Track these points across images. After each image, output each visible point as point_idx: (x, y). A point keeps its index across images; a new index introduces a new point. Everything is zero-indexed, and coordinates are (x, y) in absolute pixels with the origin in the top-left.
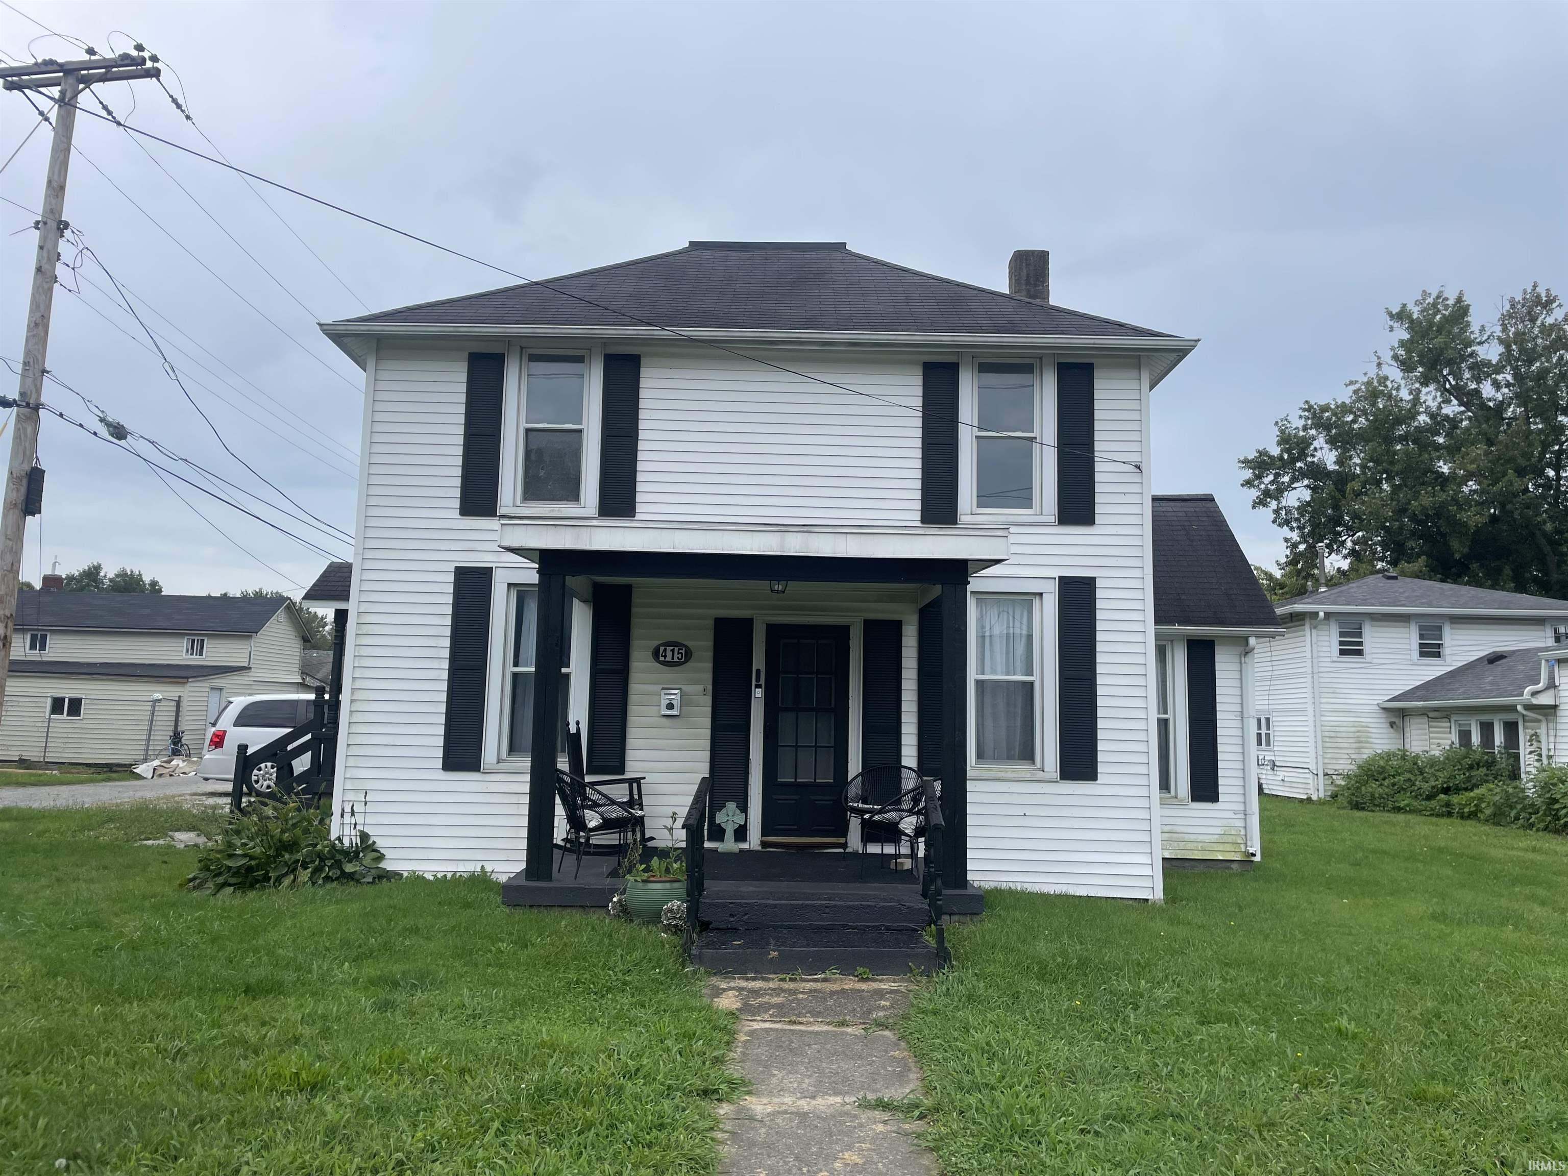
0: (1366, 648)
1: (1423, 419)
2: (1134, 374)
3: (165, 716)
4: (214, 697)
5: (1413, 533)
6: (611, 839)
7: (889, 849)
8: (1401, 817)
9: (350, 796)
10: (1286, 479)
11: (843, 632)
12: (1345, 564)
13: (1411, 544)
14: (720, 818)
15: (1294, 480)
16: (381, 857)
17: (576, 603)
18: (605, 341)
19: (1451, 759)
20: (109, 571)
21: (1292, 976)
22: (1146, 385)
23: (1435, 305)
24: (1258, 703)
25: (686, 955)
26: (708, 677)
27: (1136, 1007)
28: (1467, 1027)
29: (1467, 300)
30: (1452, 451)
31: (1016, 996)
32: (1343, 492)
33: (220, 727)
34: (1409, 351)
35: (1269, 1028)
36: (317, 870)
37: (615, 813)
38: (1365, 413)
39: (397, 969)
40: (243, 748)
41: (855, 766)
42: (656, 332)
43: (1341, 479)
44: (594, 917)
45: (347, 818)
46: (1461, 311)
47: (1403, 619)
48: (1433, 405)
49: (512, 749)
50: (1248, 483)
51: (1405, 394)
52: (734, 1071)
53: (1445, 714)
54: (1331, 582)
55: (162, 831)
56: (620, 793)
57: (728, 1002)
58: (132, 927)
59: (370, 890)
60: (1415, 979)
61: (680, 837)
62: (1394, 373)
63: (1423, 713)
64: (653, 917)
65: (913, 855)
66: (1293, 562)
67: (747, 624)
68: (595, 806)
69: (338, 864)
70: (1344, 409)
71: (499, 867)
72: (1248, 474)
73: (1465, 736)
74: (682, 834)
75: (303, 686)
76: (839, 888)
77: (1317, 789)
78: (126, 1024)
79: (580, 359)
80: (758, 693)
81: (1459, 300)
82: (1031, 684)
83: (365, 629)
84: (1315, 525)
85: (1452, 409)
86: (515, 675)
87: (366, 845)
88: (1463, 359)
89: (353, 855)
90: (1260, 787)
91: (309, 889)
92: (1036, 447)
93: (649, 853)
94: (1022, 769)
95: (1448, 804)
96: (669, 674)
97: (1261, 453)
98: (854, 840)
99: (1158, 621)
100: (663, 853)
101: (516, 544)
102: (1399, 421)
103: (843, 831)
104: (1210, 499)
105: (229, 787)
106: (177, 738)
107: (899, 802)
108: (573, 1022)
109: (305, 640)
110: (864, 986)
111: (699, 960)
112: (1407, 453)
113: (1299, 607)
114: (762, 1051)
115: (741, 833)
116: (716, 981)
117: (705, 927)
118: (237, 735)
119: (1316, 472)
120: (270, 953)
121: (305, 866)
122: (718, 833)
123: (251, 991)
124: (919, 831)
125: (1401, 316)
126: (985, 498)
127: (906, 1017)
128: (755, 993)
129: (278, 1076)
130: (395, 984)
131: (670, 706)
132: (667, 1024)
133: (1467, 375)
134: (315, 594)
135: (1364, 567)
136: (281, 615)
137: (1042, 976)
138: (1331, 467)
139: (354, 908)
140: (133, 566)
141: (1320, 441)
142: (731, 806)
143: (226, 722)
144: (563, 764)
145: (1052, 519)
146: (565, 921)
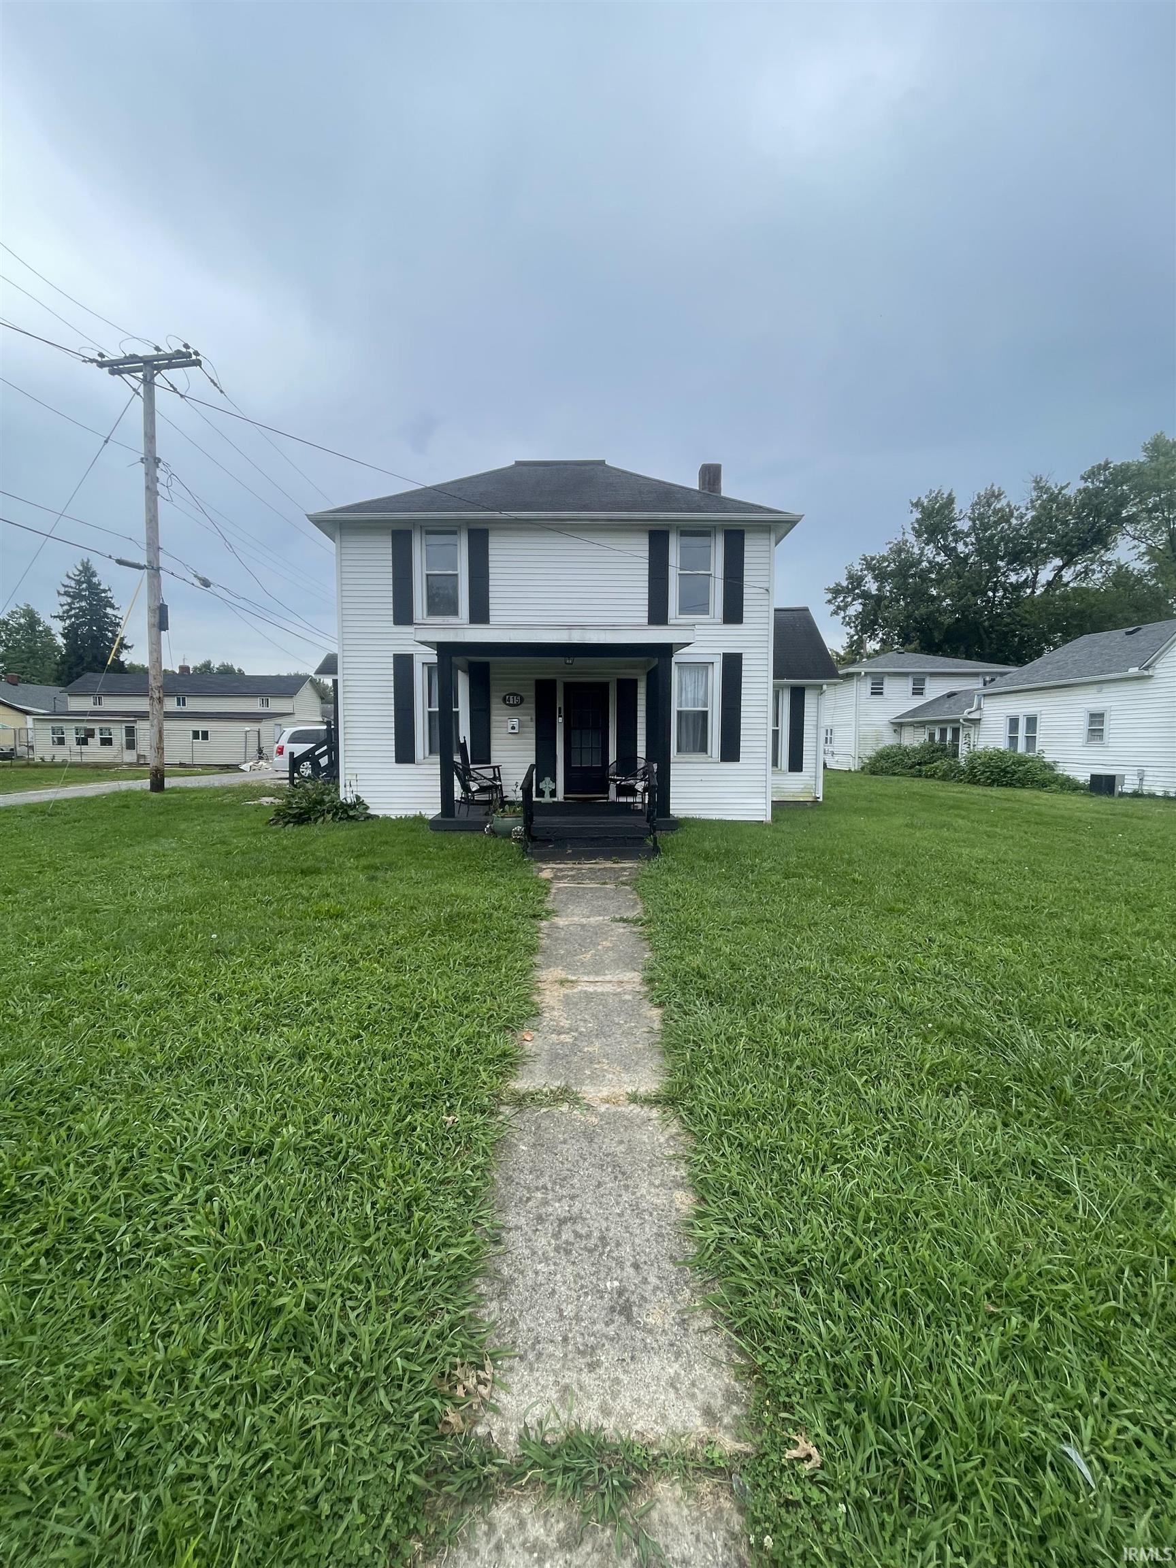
0: (885, 691)
1: (925, 564)
2: (766, 536)
3: (253, 739)
4: (277, 730)
5: (915, 629)
6: (484, 797)
7: (630, 800)
8: (896, 778)
9: (349, 777)
10: (849, 599)
11: (604, 687)
12: (877, 647)
13: (913, 634)
14: (542, 786)
15: (854, 600)
16: (367, 808)
17: (460, 672)
18: (468, 522)
19: (923, 748)
20: (216, 664)
21: (832, 855)
22: (773, 544)
23: (936, 498)
24: (826, 721)
25: (525, 852)
26: (533, 712)
27: (753, 872)
28: (918, 877)
29: (954, 495)
30: (938, 583)
31: (693, 868)
32: (879, 606)
33: (280, 744)
34: (920, 525)
35: (818, 879)
36: (335, 814)
37: (487, 783)
38: (894, 561)
39: (377, 861)
40: (292, 754)
41: (612, 757)
42: (497, 515)
43: (879, 599)
44: (477, 835)
45: (348, 788)
46: (950, 501)
47: (906, 675)
48: (931, 556)
49: (431, 752)
50: (829, 602)
51: (916, 551)
52: (548, 906)
53: (923, 724)
54: (869, 657)
55: (256, 797)
56: (489, 773)
57: (546, 874)
58: (242, 842)
59: (363, 824)
60: (894, 855)
61: (519, 796)
62: (911, 538)
63: (911, 724)
64: (507, 834)
65: (643, 802)
66: (850, 646)
67: (552, 683)
68: (475, 780)
69: (345, 812)
70: (884, 559)
71: (429, 812)
72: (830, 596)
73: (932, 736)
74: (520, 793)
75: (322, 722)
76: (604, 819)
77: (854, 765)
78: (240, 889)
79: (454, 533)
80: (560, 720)
81: (950, 495)
82: (706, 712)
83: (348, 689)
84: (863, 625)
85: (941, 558)
86: (430, 713)
87: (359, 802)
88: (950, 529)
89: (352, 806)
90: (825, 765)
91: (332, 824)
92: (712, 579)
93: (503, 802)
94: (701, 757)
95: (920, 771)
96: (511, 711)
97: (837, 585)
98: (612, 795)
99: (775, 677)
100: (511, 803)
101: (423, 640)
102: (912, 566)
103: (606, 790)
104: (806, 610)
105: (287, 775)
106: (260, 751)
107: (635, 775)
108: (468, 884)
109: (322, 698)
110: (615, 866)
111: (532, 855)
112: (915, 583)
113: (851, 670)
114: (562, 897)
115: (553, 793)
116: (539, 865)
117: (534, 839)
118: (289, 748)
119: (865, 595)
120: (313, 854)
121: (329, 812)
122: (540, 793)
123: (304, 873)
124: (645, 789)
125: (917, 504)
126: (684, 610)
127: (637, 880)
128: (561, 870)
129: (318, 912)
130: (377, 868)
131: (513, 728)
132: (515, 885)
133: (950, 539)
134: (321, 671)
135: (887, 648)
136: (307, 684)
137: (706, 859)
138: (874, 592)
139: (354, 833)
140: (228, 662)
141: (869, 578)
142: (548, 779)
143: (283, 741)
144: (457, 758)
145: (720, 621)
146: (463, 837)
